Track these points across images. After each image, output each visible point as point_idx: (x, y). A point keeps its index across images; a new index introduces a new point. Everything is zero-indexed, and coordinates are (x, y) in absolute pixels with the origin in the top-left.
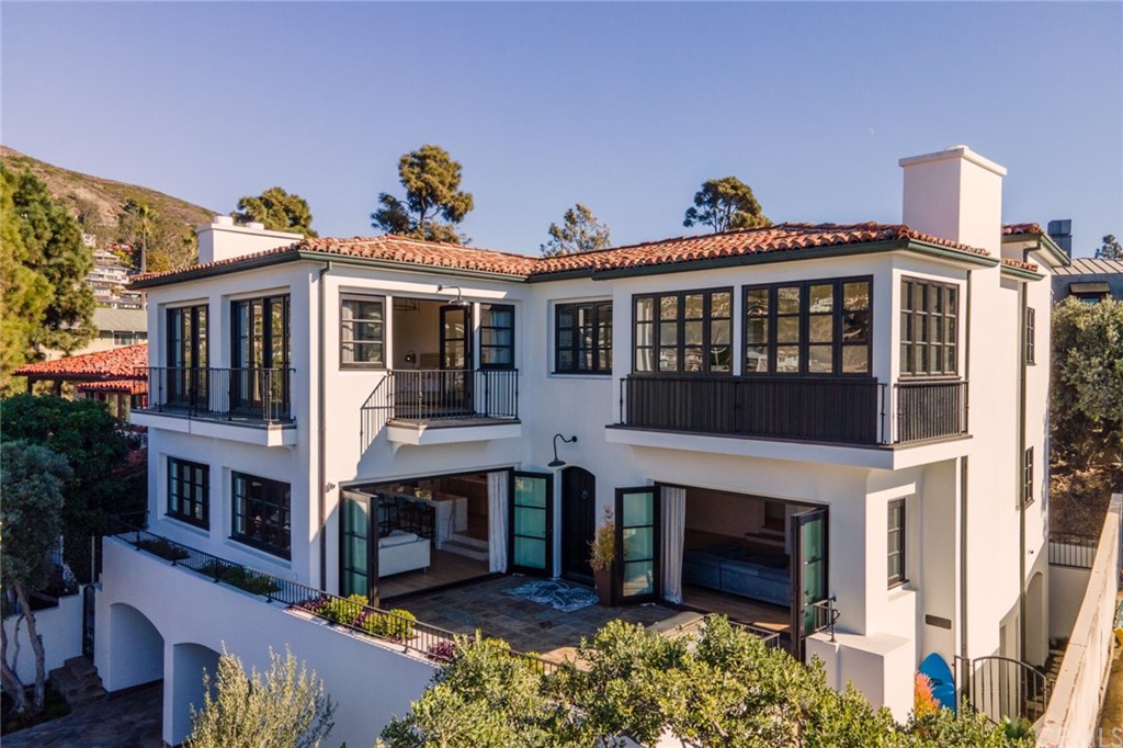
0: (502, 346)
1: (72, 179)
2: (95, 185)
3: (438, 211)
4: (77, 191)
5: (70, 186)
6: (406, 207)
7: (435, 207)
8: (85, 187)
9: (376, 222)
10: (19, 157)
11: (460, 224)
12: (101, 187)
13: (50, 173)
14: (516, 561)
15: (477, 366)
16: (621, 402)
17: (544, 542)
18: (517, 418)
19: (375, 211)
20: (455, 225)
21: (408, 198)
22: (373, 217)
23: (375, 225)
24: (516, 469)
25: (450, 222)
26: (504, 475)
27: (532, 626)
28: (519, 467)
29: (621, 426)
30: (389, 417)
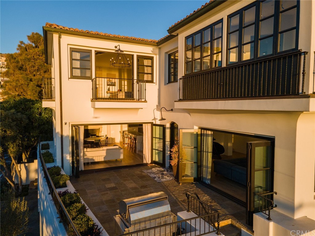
0: (148, 74)
14: (154, 159)
16: (179, 90)
17: (162, 152)
18: (145, 100)
24: (154, 123)
26: (150, 125)
27: (138, 187)
28: (155, 122)
29: (180, 100)
30: (92, 98)
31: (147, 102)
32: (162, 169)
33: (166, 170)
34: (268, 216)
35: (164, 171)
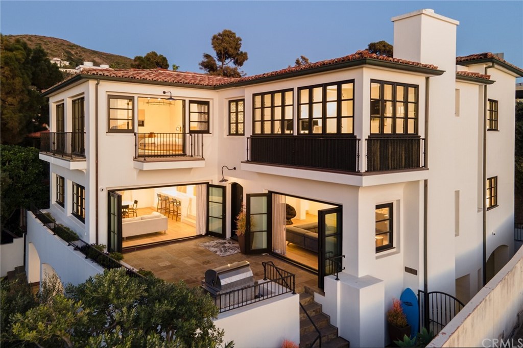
0: (202, 122)
1: (93, 54)
2: (103, 56)
3: (231, 60)
4: (95, 59)
5: (92, 57)
6: (216, 59)
7: (230, 59)
8: (98, 57)
9: (201, 67)
10: (72, 45)
11: (242, 67)
12: (105, 56)
13: (85, 52)
14: (210, 230)
15: (187, 131)
16: (247, 149)
17: (221, 220)
18: (203, 158)
19: (201, 62)
20: (239, 68)
21: (217, 55)
22: (200, 64)
23: (201, 68)
24: (210, 183)
25: (237, 66)
26: (205, 186)
27: (199, 263)
28: (212, 182)
29: (248, 162)
30: (134, 156)
31: (204, 160)
32: (221, 241)
33: (227, 242)
34: (336, 277)
35: (225, 243)
